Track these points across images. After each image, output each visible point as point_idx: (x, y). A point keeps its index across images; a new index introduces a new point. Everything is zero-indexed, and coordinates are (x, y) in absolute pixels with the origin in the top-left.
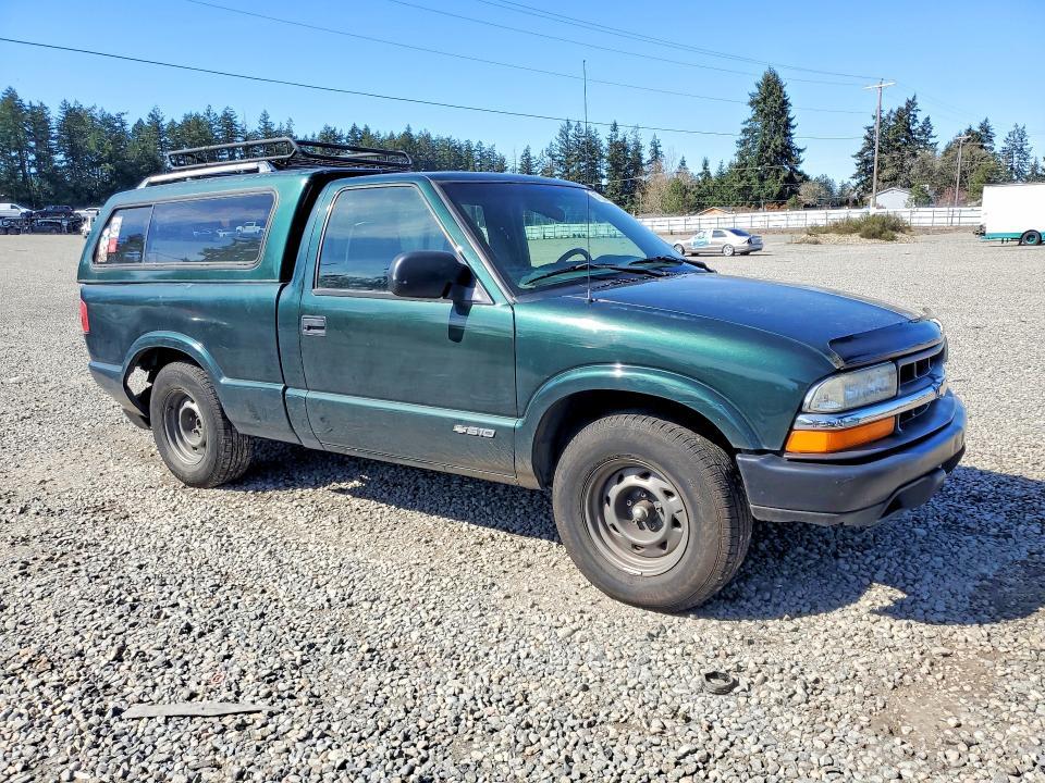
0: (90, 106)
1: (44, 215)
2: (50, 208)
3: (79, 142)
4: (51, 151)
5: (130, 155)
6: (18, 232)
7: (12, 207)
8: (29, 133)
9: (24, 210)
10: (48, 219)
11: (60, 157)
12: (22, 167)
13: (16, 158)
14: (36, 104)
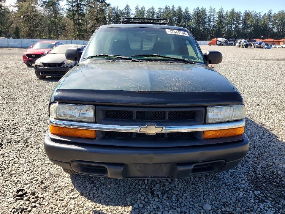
0: (252, 11)
1: (229, 41)
2: (231, 39)
3: (247, 21)
4: (239, 24)
5: (259, 24)
6: (223, 45)
7: (223, 39)
8: (235, 20)
9: (225, 40)
10: (230, 42)
11: (241, 26)
12: (231, 29)
13: (230, 27)
14: (238, 12)
